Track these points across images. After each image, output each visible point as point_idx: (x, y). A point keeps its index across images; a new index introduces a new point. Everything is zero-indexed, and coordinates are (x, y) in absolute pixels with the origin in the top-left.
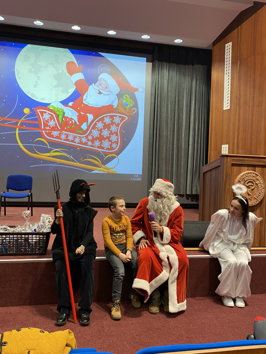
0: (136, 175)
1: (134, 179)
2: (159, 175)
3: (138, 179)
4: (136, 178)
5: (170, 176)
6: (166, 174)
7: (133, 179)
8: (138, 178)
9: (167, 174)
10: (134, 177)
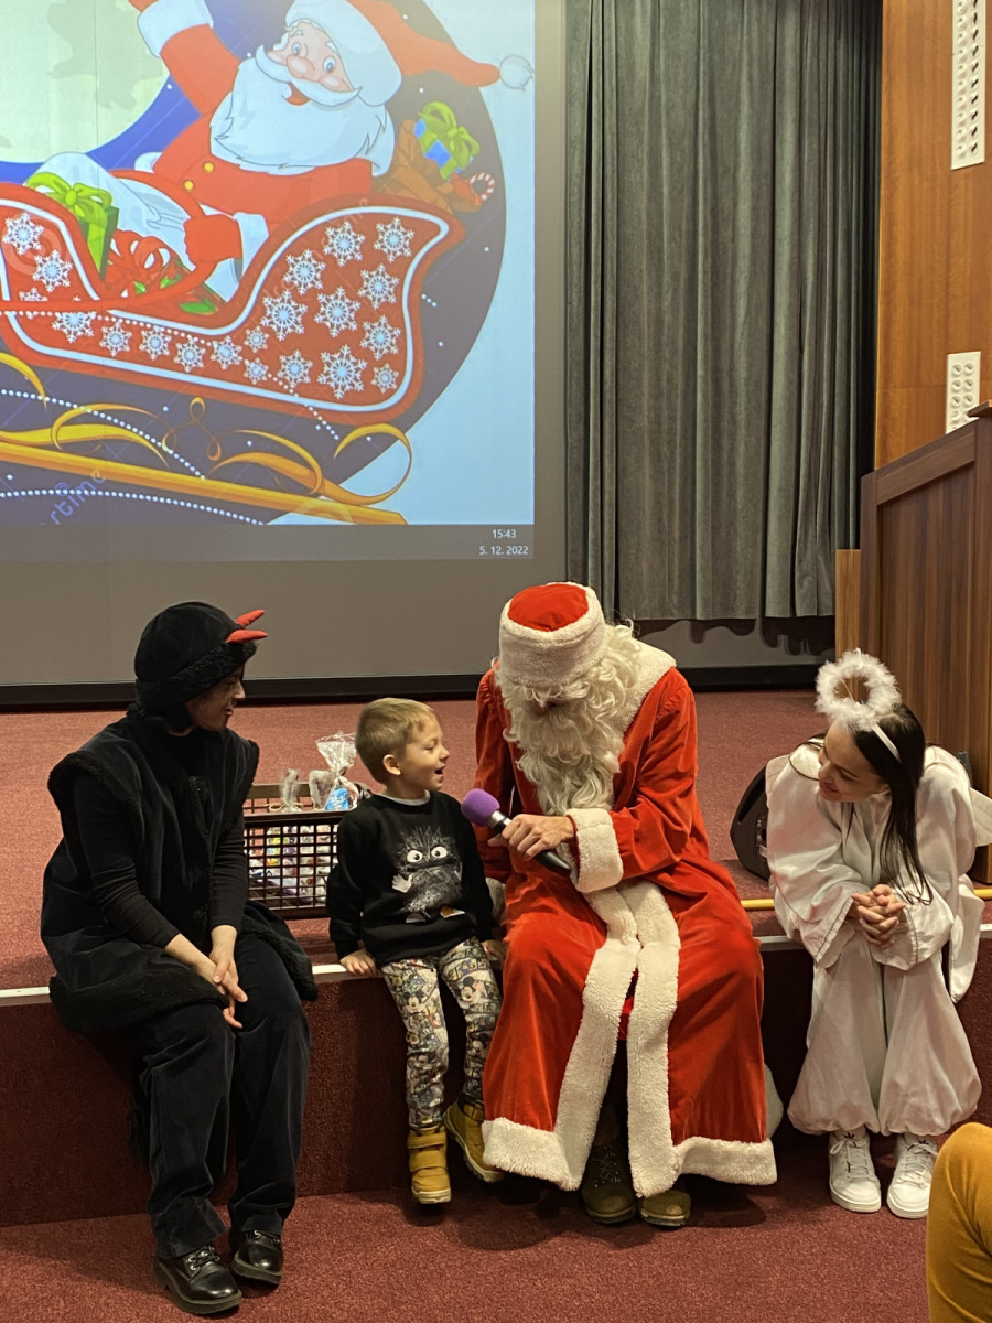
0: (505, 528)
1: (497, 551)
2: (623, 523)
3: (514, 551)
4: (505, 543)
5: (676, 526)
6: (660, 520)
7: (488, 549)
8: (513, 543)
9: (665, 516)
10: (497, 542)
